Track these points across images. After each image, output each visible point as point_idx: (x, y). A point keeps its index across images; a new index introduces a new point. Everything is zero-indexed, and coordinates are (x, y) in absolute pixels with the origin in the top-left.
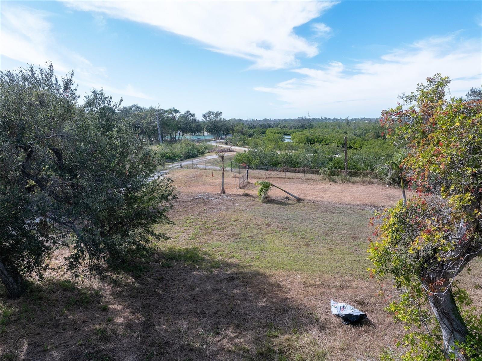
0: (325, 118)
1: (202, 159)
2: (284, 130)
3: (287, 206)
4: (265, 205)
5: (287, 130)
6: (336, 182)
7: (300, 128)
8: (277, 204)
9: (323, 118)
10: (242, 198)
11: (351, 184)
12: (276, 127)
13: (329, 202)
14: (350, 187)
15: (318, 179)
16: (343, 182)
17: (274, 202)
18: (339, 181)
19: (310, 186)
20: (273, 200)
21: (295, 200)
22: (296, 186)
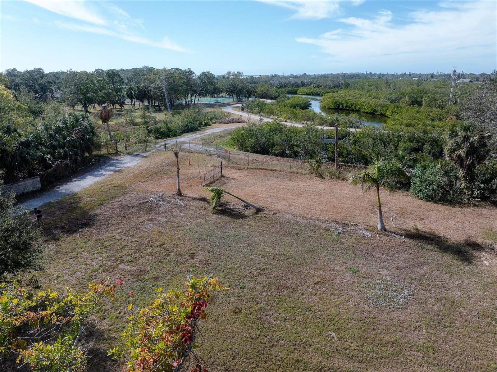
0: (370, 73)
1: (200, 134)
2: (317, 90)
3: (239, 221)
4: (215, 216)
5: (320, 90)
6: (323, 178)
7: (334, 87)
8: (229, 216)
9: (368, 72)
10: (196, 203)
11: (340, 181)
12: (309, 86)
13: (292, 215)
14: (336, 186)
15: (304, 173)
16: (331, 178)
17: (227, 213)
18: (327, 177)
19: (290, 183)
20: (228, 209)
21: (253, 210)
22: (274, 183)
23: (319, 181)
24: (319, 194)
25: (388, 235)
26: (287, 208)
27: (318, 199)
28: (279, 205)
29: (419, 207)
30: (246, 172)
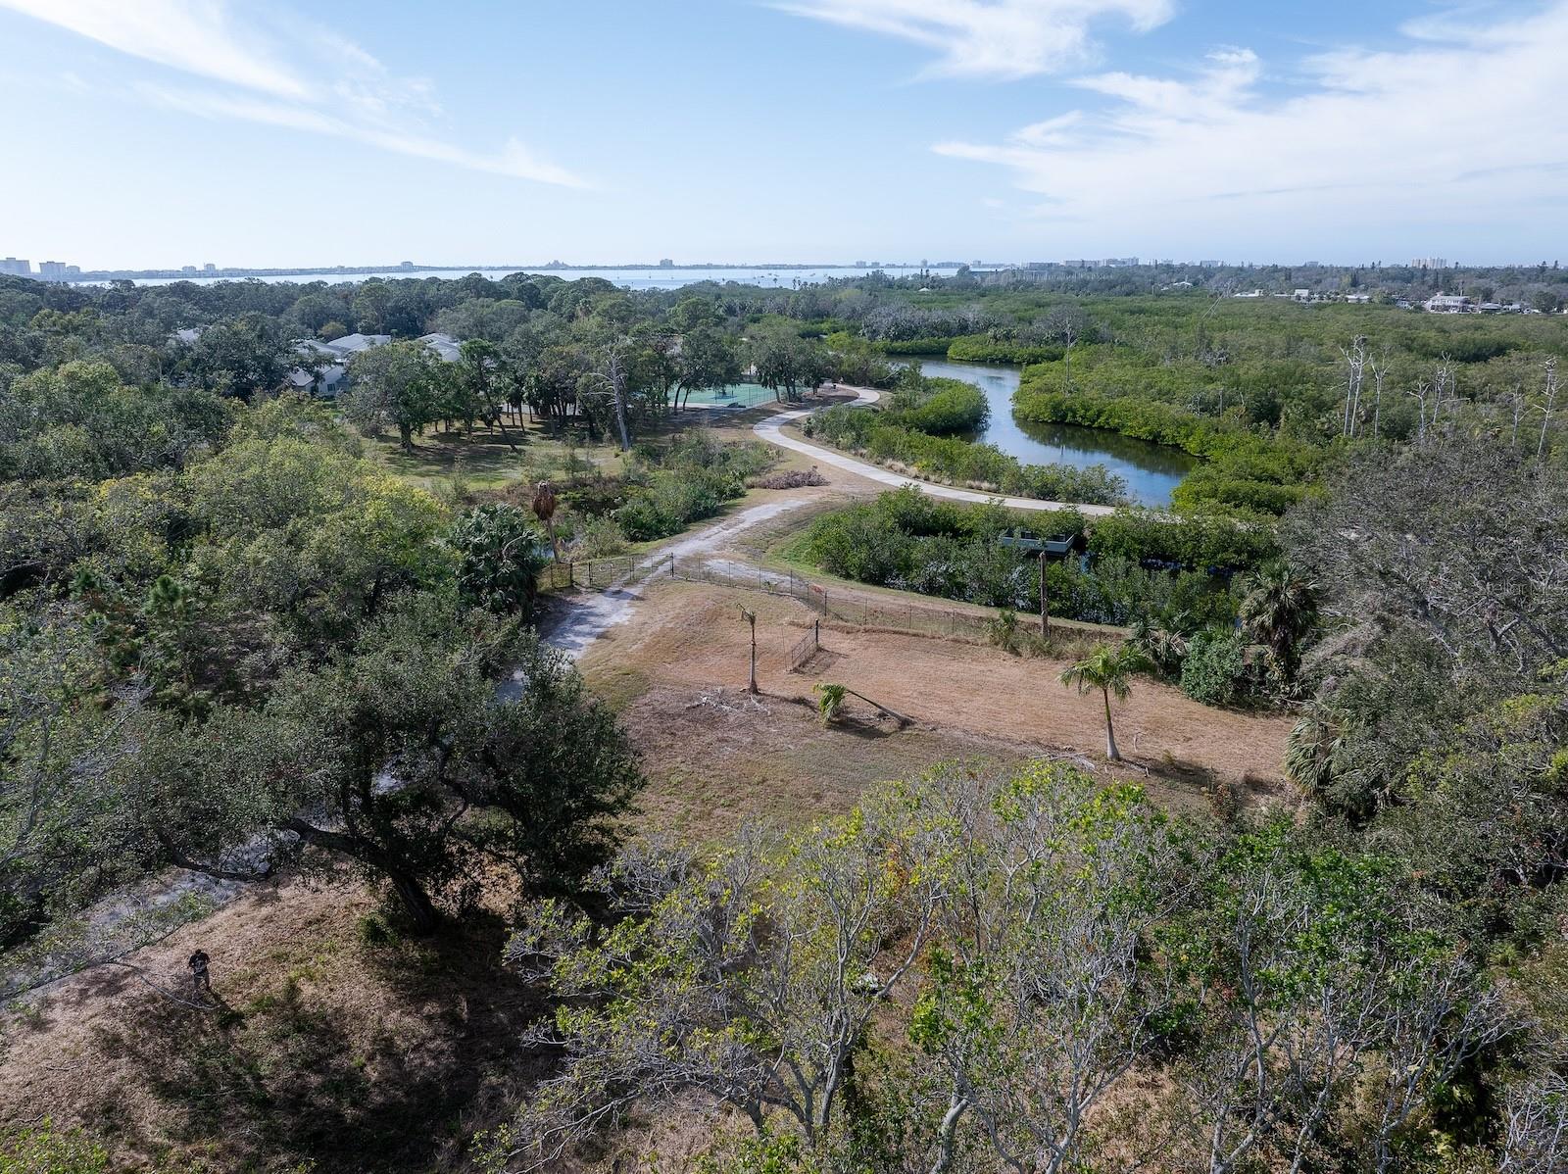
1: (730, 526)
5: (1013, 348)
8: (855, 733)
10: (789, 709)
12: (980, 333)
13: (965, 731)
14: (1044, 673)
15: (980, 642)
16: (1034, 654)
17: (852, 727)
18: (1025, 650)
19: (956, 666)
20: (852, 720)
21: (895, 723)
22: (923, 664)
23: (1011, 660)
24: (1009, 689)
25: (1122, 767)
26: (953, 717)
27: (1009, 701)
28: (937, 712)
29: (1189, 717)
30: (863, 638)
